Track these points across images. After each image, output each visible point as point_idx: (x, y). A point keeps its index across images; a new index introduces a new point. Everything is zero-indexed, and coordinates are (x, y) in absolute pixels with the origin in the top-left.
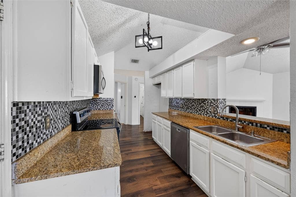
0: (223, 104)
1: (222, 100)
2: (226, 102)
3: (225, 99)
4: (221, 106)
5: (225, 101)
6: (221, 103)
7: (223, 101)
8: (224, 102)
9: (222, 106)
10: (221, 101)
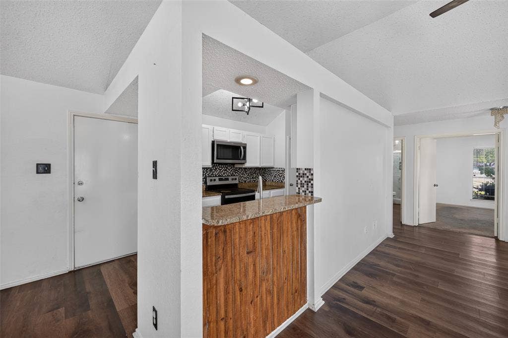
0: (306, 179)
1: (303, 171)
2: (312, 174)
3: (310, 169)
4: (301, 181)
5: (310, 172)
6: (301, 177)
7: (306, 172)
8: (308, 175)
9: (303, 182)
10: (301, 172)
